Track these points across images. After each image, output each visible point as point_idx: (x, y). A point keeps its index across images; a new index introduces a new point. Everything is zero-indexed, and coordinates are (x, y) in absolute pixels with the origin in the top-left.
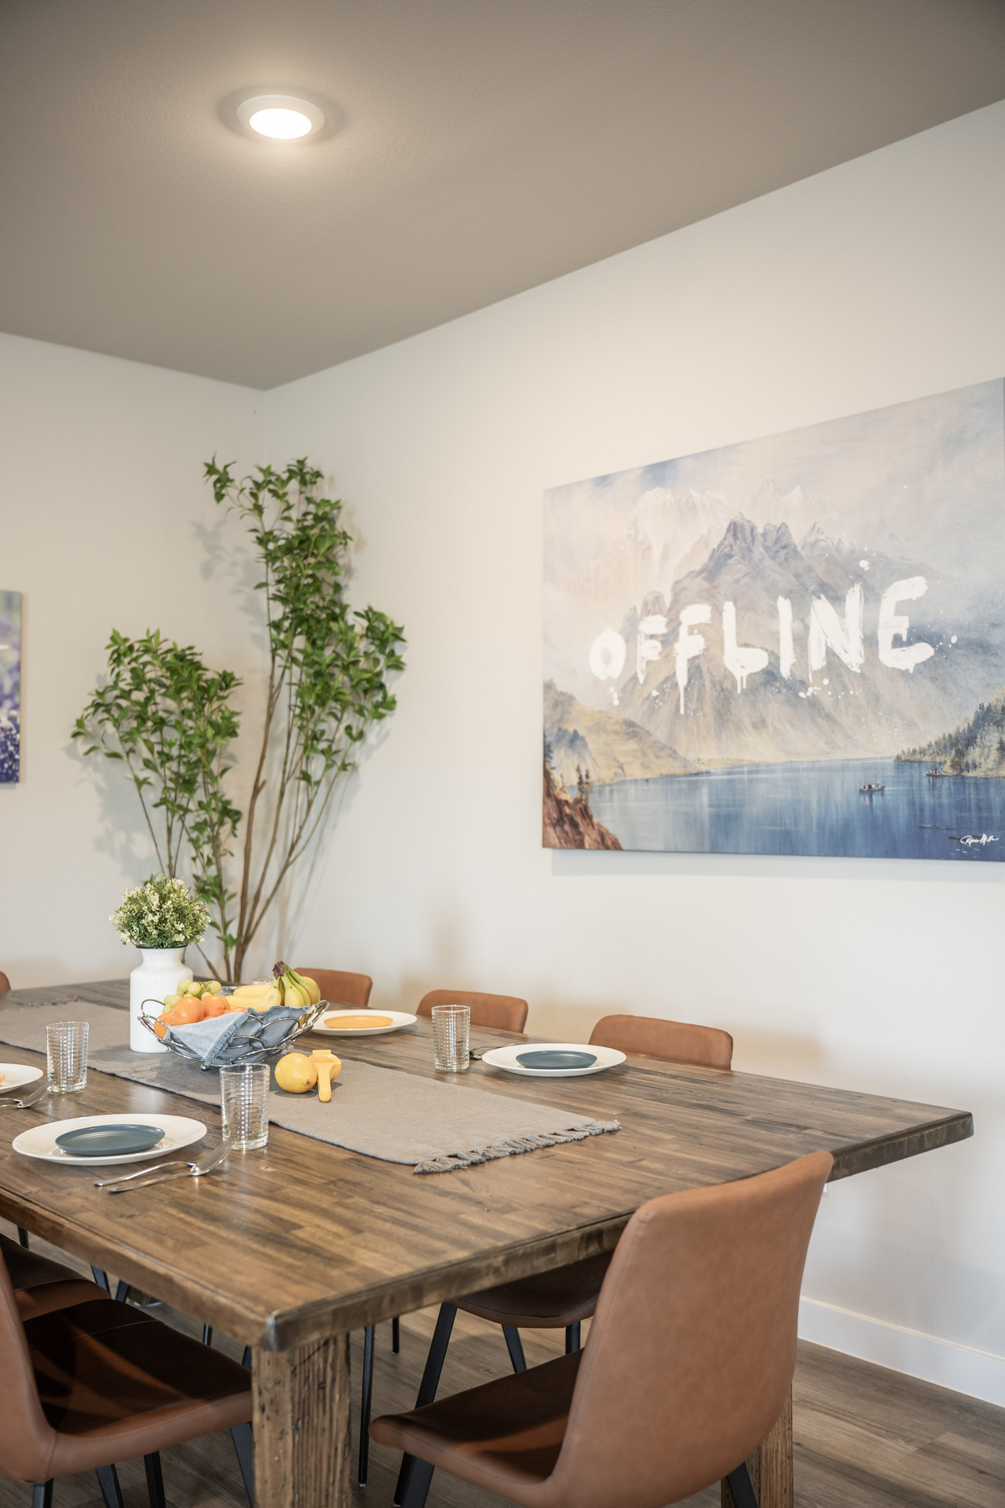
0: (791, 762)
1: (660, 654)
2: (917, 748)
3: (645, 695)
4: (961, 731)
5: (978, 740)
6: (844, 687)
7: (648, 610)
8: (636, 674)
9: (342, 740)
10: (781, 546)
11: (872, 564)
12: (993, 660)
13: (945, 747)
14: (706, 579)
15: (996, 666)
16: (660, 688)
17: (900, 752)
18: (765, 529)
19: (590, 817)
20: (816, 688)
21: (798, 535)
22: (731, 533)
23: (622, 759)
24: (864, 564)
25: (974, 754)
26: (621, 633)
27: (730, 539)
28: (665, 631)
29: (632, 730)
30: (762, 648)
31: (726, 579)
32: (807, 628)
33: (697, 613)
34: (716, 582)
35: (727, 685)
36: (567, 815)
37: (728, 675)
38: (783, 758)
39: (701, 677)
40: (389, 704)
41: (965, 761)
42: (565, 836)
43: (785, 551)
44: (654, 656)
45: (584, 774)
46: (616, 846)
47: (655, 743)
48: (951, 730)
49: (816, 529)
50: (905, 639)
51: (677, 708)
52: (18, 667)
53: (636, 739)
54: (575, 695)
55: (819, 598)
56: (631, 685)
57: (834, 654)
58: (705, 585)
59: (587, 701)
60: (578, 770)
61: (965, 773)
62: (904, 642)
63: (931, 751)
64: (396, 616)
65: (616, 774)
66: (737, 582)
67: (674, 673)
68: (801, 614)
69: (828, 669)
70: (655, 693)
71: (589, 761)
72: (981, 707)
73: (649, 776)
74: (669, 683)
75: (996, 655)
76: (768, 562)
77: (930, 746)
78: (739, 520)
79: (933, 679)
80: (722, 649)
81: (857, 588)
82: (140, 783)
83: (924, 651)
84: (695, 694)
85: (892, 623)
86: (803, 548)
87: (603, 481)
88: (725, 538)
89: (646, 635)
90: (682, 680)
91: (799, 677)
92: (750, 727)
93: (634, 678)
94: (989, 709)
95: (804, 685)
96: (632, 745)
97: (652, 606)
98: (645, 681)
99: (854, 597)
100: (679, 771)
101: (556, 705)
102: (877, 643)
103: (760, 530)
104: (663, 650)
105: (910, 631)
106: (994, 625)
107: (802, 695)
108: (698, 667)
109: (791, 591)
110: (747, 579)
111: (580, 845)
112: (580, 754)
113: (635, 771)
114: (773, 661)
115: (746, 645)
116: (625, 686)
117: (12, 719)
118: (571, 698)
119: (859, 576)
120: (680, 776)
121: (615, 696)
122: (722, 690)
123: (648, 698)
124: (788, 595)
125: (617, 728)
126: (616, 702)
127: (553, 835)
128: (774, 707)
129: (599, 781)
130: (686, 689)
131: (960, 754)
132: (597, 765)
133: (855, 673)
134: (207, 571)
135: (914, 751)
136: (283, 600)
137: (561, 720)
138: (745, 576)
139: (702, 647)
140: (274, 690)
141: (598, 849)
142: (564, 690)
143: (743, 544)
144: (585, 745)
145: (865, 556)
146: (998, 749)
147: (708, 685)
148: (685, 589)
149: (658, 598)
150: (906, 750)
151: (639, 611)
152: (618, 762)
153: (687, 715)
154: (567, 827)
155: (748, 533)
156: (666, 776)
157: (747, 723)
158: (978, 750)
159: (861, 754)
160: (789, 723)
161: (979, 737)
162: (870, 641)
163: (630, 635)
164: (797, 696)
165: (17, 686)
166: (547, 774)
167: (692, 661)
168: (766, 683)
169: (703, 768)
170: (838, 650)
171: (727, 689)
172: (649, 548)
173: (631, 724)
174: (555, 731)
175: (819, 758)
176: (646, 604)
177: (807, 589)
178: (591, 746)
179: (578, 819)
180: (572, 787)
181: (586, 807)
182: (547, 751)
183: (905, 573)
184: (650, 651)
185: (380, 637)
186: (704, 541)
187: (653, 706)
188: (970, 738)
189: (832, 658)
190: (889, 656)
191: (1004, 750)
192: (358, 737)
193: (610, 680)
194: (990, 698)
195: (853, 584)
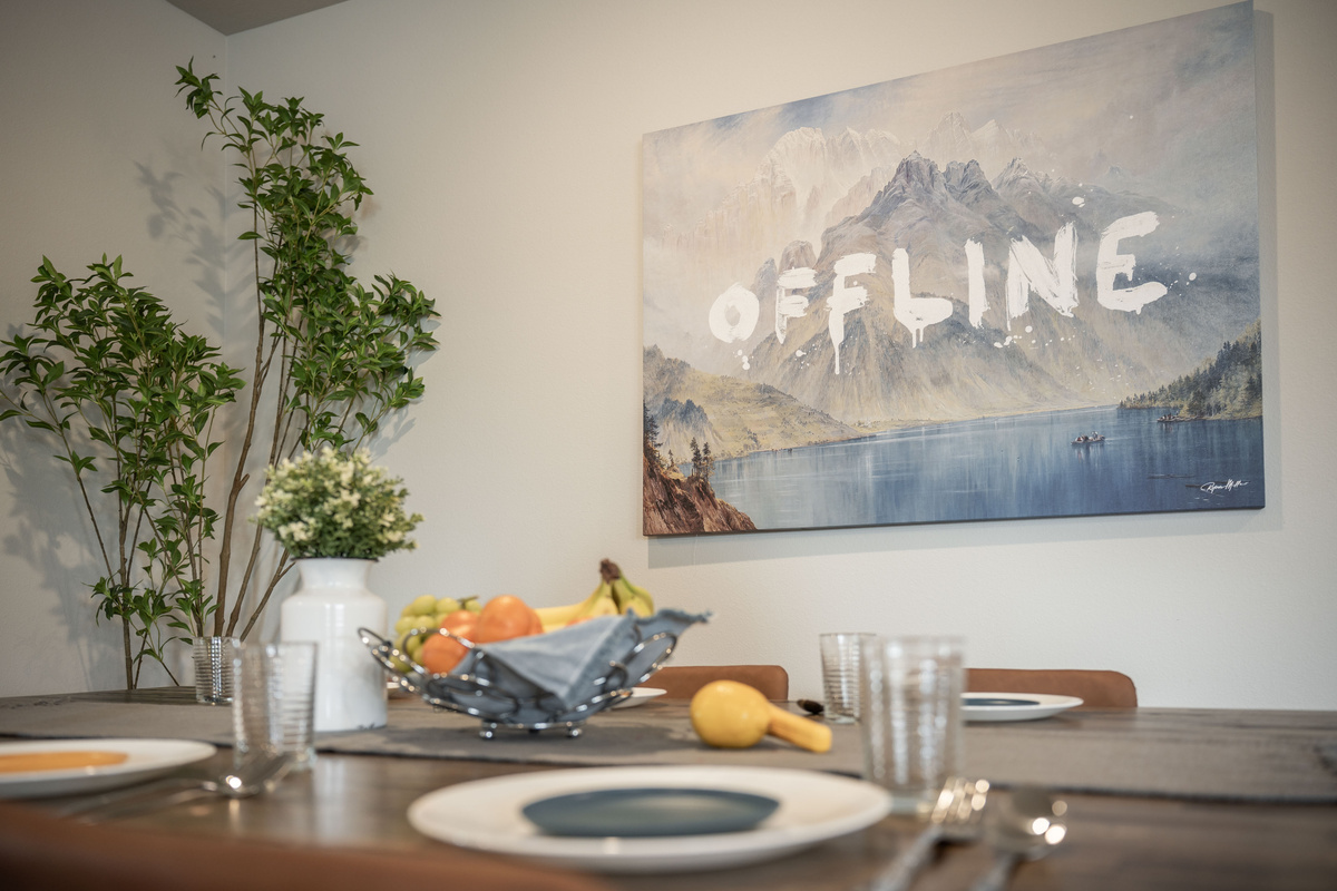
0: (984, 418)
1: (806, 310)
2: (1146, 394)
3: (787, 356)
4: (1201, 372)
5: (1223, 380)
6: (1053, 333)
7: (789, 263)
8: (775, 333)
9: (354, 428)
10: (969, 184)
11: (1089, 200)
12: (1243, 296)
13: (1181, 390)
14: (870, 225)
15: (1245, 302)
16: (809, 346)
17: (1124, 399)
18: (948, 168)
19: (711, 497)
20: (1016, 337)
21: (991, 172)
22: (904, 173)
23: (754, 429)
24: (1078, 201)
25: (1218, 396)
26: (753, 289)
27: (902, 180)
28: (814, 284)
29: (768, 396)
30: (944, 297)
31: (896, 223)
32: (1004, 273)
33: (860, 262)
34: (883, 227)
35: (898, 339)
36: (678, 496)
37: (900, 328)
38: (973, 415)
39: (863, 332)
40: (414, 390)
41: (1206, 403)
42: (676, 519)
43: (975, 191)
44: (799, 313)
45: (701, 448)
46: (748, 528)
47: (800, 408)
48: (1189, 372)
49: (1016, 166)
50: (1130, 279)
51: (831, 368)
53: (774, 406)
54: (688, 361)
55: (1021, 240)
56: (768, 345)
57: (1040, 299)
58: (868, 231)
59: (704, 367)
60: (694, 444)
61: (1205, 417)
62: (1129, 282)
63: (1163, 396)
64: (426, 286)
65: (746, 446)
66: (910, 227)
67: (828, 329)
68: (996, 258)
69: (1032, 315)
70: (799, 354)
71: (709, 434)
72: (1227, 345)
73: (792, 445)
74: (819, 342)
75: (1245, 290)
76: (952, 203)
77: (1162, 390)
78: (913, 158)
79: (1165, 320)
80: (892, 300)
81: (1069, 227)
82: (80, 463)
83: (1155, 291)
84: (855, 351)
85: (1112, 260)
86: (999, 186)
87: (727, 122)
88: (895, 180)
89: (786, 290)
90: (837, 335)
91: (994, 324)
92: (929, 384)
93: (772, 338)
94: (1236, 347)
95: (1001, 334)
96: (769, 412)
97: (797, 258)
98: (785, 341)
99: (1065, 239)
100: (833, 438)
101: (662, 373)
102: (1095, 284)
103: (942, 169)
104: (810, 306)
105: (1137, 270)
106: (1242, 259)
107: (998, 345)
108: (859, 322)
109: (983, 234)
110: (924, 223)
111: (697, 531)
112: (695, 427)
113: (773, 441)
114: (959, 309)
115: (923, 295)
116: (759, 348)
118: (683, 365)
119: (1072, 214)
120: (834, 443)
121: (745, 359)
122: (891, 344)
123: (790, 359)
124: (978, 238)
125: (749, 394)
126: (746, 366)
127: (659, 523)
128: (960, 361)
129: (723, 455)
130: (842, 347)
131: (1201, 397)
132: (720, 438)
133: (1067, 318)
135: (1143, 397)
137: (669, 390)
138: (921, 220)
139: (864, 299)
140: (262, 365)
141: (723, 533)
142: (673, 357)
143: (920, 185)
144: (704, 416)
145: (1079, 193)
146: (1247, 389)
147: (872, 341)
148: (841, 237)
149: (804, 249)
150: (1132, 397)
151: (777, 264)
152: (749, 432)
153: (843, 375)
154: (678, 510)
155: (925, 173)
156: (816, 444)
157: (925, 379)
158: (1221, 391)
159: (1075, 404)
160: (981, 376)
161: (1223, 378)
162: (1086, 283)
163: (765, 288)
164: (991, 347)
166: (649, 454)
167: (849, 316)
168: (949, 336)
169: (866, 432)
170: (1044, 294)
171: (898, 344)
172: (792, 194)
173: (767, 389)
174: (662, 403)
175: (1019, 413)
176: (787, 256)
177: (1004, 231)
178: (711, 417)
179: (694, 500)
180: (685, 464)
181: (705, 486)
182: (649, 426)
183: (1131, 209)
184: (795, 307)
185: (407, 308)
186: (867, 184)
187: (796, 368)
188: (1212, 380)
189: (1036, 303)
190: (1109, 298)
191: (1255, 389)
192: (372, 427)
193: (737, 343)
194: (1237, 336)
195: (1064, 224)
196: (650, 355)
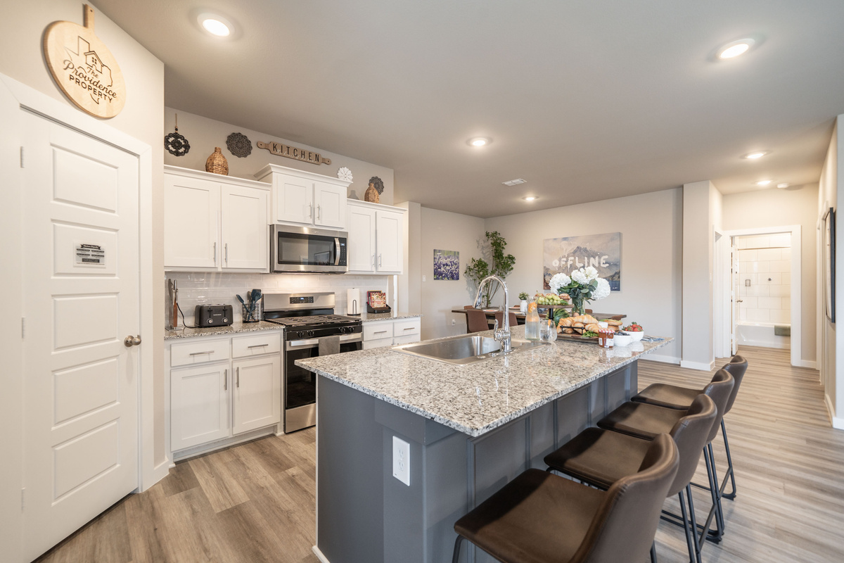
7: (563, 257)
9: (504, 274)
10: (585, 250)
14: (573, 254)
16: (565, 268)
18: (583, 248)
21: (588, 249)
22: (577, 248)
26: (558, 260)
28: (566, 260)
30: (582, 263)
31: (576, 254)
32: (589, 261)
33: (572, 258)
39: (572, 267)
40: (512, 269)
49: (591, 248)
52: (459, 263)
55: (592, 257)
56: (560, 268)
59: (552, 269)
62: (604, 264)
64: (514, 256)
66: (578, 254)
67: (567, 266)
68: (589, 259)
76: (583, 252)
77: (608, 277)
78: (578, 246)
83: (608, 265)
85: (602, 261)
86: (589, 251)
87: (555, 239)
89: (562, 261)
90: (569, 267)
93: (560, 266)
98: (562, 267)
99: (597, 258)
101: (546, 269)
104: (566, 263)
105: (605, 262)
106: (617, 263)
110: (580, 254)
114: (584, 265)
115: (580, 263)
117: (458, 271)
118: (549, 269)
119: (598, 255)
121: (557, 268)
123: (562, 269)
124: (587, 257)
127: (546, 288)
133: (597, 267)
136: (494, 253)
139: (572, 263)
140: (493, 266)
143: (579, 250)
145: (599, 253)
148: (569, 255)
149: (565, 256)
151: (561, 258)
154: (548, 287)
155: (580, 248)
162: (599, 263)
163: (560, 260)
165: (459, 266)
166: (544, 279)
167: (571, 265)
170: (594, 264)
172: (563, 249)
174: (546, 273)
182: (544, 276)
183: (604, 255)
184: (564, 263)
185: (511, 258)
186: (573, 249)
188: (614, 276)
190: (602, 265)
191: (619, 277)
192: (506, 273)
194: (617, 271)
196: (545, 267)
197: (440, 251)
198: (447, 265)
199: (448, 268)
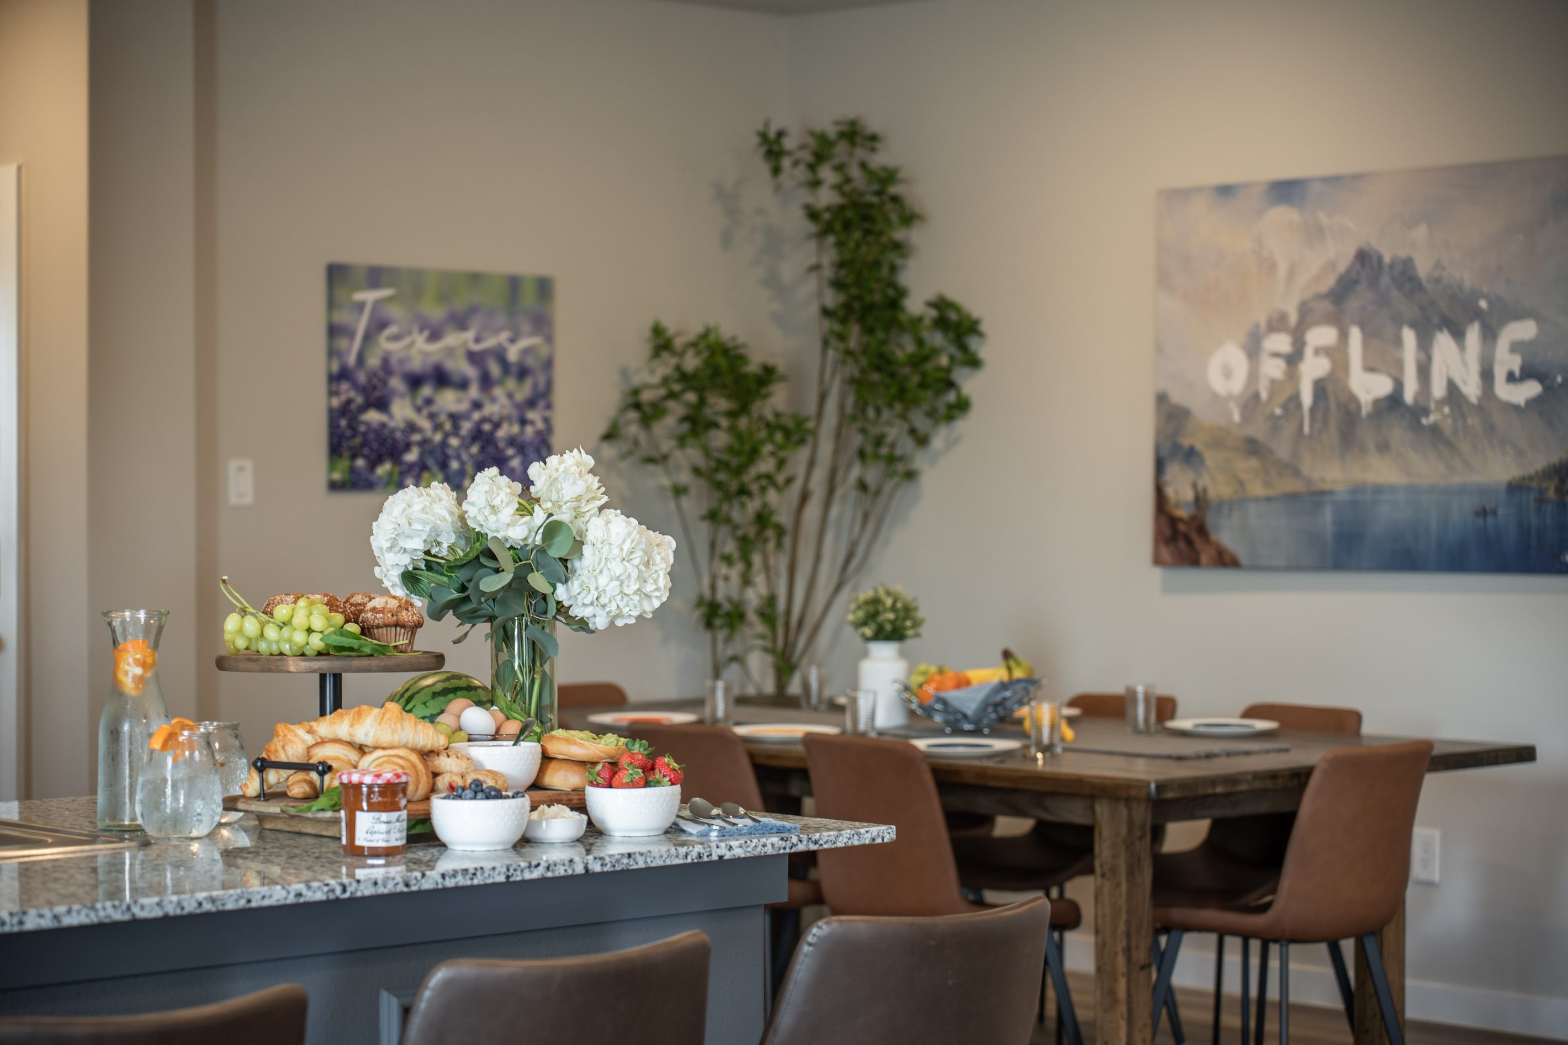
0: (1413, 484)
1: (1284, 373)
2: (1526, 475)
3: (1268, 413)
4: (1563, 460)
6: (1464, 417)
7: (1272, 328)
8: (1258, 392)
9: (906, 445)
10: (1406, 275)
11: (1491, 304)
13: (1550, 474)
14: (1333, 303)
16: (1285, 407)
17: (1511, 478)
18: (1392, 261)
19: (1207, 535)
20: (1436, 416)
21: (1423, 269)
22: (1359, 260)
23: (1242, 477)
24: (1483, 304)
26: (1243, 348)
27: (1358, 266)
28: (1289, 350)
29: (1253, 447)
30: (1386, 375)
31: (1353, 304)
32: (1430, 359)
33: (1326, 335)
34: (1343, 306)
35: (1352, 407)
36: (1181, 533)
37: (1353, 399)
38: (1405, 481)
39: (1327, 399)
40: (962, 406)
41: (1565, 487)
42: (1178, 553)
43: (1410, 284)
44: (1278, 375)
45: (1200, 490)
46: (1234, 564)
47: (1277, 461)
48: (1555, 459)
49: (1440, 266)
50: (1517, 376)
51: (1301, 428)
52: (548, 364)
53: (1257, 457)
54: (1191, 409)
55: (1442, 331)
56: (1254, 402)
57: (1455, 385)
58: (1331, 308)
59: (1204, 415)
61: (1565, 499)
62: (1517, 379)
63: (1538, 478)
64: (974, 306)
65: (1236, 492)
66: (1363, 308)
67: (1299, 394)
68: (1425, 345)
69: (1449, 399)
70: (1278, 412)
71: (1206, 478)
73: (1270, 494)
74: (1293, 403)
76: (1395, 293)
77: (1537, 473)
78: (1366, 248)
79: (1540, 414)
80: (1348, 372)
81: (1476, 325)
82: (679, 491)
83: (1532, 389)
84: (1320, 416)
85: (1505, 358)
86: (1428, 282)
87: (1225, 191)
88: (1352, 265)
89: (1269, 353)
90: (1307, 398)
91: (1421, 405)
92: (1373, 450)
93: (1256, 396)
95: (1426, 412)
96: (1254, 463)
97: (1277, 324)
98: (1268, 399)
99: (1473, 335)
100: (1302, 490)
101: (1170, 418)
102: (1493, 377)
103: (1387, 261)
104: (1287, 370)
105: (1522, 368)
107: (1424, 421)
108: (1324, 389)
109: (1415, 322)
110: (1373, 307)
111: (1195, 563)
112: (1196, 470)
113: (1256, 488)
114: (1397, 387)
115: (1372, 370)
116: (1247, 403)
117: (546, 420)
118: (1187, 412)
119: (1478, 314)
121: (1236, 412)
122: (1347, 413)
123: (1271, 416)
124: (1413, 325)
125: (1238, 444)
126: (1237, 417)
127: (1166, 553)
128: (1397, 433)
129: (1217, 498)
130: (1310, 411)
131: (1562, 481)
132: (1216, 482)
133: (1473, 405)
134: (727, 239)
135: (1524, 478)
136: (838, 285)
137: (1176, 434)
138: (1371, 303)
139: (1328, 370)
141: (1215, 567)
142: (1179, 403)
143: (1370, 273)
144: (1202, 461)
145: (1485, 297)
147: (1333, 407)
148: (1312, 310)
149: (1283, 317)
150: (1516, 476)
151: (1262, 327)
152: (1238, 479)
153: (1311, 436)
154: (1181, 545)
155: (1375, 263)
156: (1288, 495)
157: (1371, 445)
159: (1476, 479)
160: (1412, 447)
162: (1487, 375)
163: (1253, 349)
164: (1419, 422)
165: (549, 384)
166: (1159, 491)
167: (1317, 383)
168: (1389, 411)
169: (1327, 488)
170: (1458, 381)
171: (1351, 413)
172: (1274, 265)
173: (1252, 441)
174: (1170, 445)
175: (1438, 482)
176: (1269, 321)
177: (1431, 322)
178: (1209, 463)
179: (1194, 536)
180: (1187, 504)
181: (1202, 525)
182: (1160, 466)
183: (1519, 316)
184: (1274, 369)
185: (955, 326)
186: (1332, 265)
187: (1275, 424)
189: (1452, 387)
190: (1503, 390)
192: (922, 441)
193: (1230, 397)
195: (1471, 321)
197: (376, 277)
198: (441, 378)
199: (449, 400)
